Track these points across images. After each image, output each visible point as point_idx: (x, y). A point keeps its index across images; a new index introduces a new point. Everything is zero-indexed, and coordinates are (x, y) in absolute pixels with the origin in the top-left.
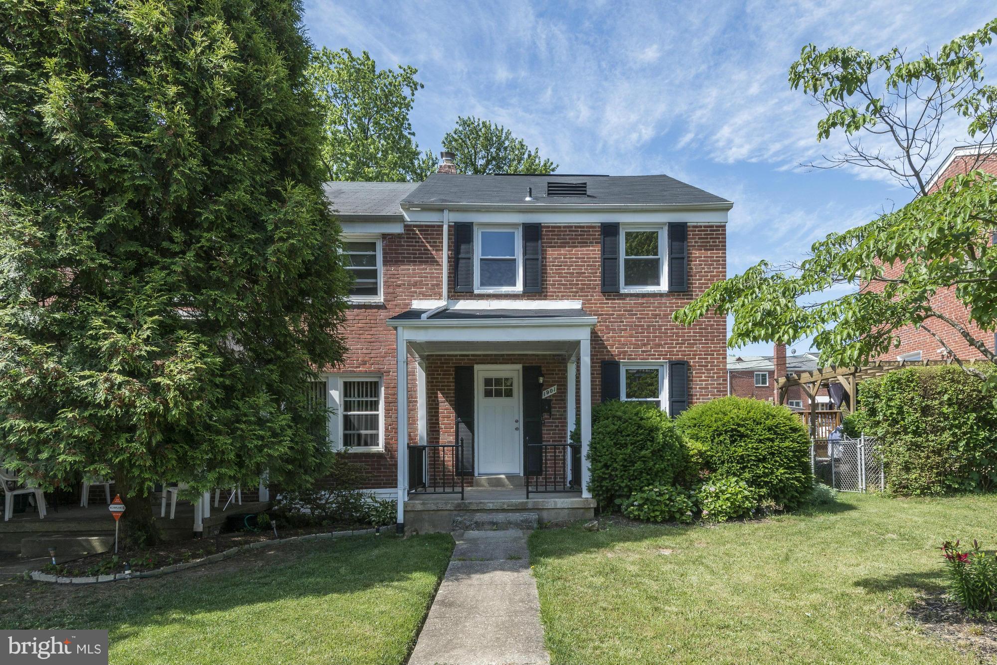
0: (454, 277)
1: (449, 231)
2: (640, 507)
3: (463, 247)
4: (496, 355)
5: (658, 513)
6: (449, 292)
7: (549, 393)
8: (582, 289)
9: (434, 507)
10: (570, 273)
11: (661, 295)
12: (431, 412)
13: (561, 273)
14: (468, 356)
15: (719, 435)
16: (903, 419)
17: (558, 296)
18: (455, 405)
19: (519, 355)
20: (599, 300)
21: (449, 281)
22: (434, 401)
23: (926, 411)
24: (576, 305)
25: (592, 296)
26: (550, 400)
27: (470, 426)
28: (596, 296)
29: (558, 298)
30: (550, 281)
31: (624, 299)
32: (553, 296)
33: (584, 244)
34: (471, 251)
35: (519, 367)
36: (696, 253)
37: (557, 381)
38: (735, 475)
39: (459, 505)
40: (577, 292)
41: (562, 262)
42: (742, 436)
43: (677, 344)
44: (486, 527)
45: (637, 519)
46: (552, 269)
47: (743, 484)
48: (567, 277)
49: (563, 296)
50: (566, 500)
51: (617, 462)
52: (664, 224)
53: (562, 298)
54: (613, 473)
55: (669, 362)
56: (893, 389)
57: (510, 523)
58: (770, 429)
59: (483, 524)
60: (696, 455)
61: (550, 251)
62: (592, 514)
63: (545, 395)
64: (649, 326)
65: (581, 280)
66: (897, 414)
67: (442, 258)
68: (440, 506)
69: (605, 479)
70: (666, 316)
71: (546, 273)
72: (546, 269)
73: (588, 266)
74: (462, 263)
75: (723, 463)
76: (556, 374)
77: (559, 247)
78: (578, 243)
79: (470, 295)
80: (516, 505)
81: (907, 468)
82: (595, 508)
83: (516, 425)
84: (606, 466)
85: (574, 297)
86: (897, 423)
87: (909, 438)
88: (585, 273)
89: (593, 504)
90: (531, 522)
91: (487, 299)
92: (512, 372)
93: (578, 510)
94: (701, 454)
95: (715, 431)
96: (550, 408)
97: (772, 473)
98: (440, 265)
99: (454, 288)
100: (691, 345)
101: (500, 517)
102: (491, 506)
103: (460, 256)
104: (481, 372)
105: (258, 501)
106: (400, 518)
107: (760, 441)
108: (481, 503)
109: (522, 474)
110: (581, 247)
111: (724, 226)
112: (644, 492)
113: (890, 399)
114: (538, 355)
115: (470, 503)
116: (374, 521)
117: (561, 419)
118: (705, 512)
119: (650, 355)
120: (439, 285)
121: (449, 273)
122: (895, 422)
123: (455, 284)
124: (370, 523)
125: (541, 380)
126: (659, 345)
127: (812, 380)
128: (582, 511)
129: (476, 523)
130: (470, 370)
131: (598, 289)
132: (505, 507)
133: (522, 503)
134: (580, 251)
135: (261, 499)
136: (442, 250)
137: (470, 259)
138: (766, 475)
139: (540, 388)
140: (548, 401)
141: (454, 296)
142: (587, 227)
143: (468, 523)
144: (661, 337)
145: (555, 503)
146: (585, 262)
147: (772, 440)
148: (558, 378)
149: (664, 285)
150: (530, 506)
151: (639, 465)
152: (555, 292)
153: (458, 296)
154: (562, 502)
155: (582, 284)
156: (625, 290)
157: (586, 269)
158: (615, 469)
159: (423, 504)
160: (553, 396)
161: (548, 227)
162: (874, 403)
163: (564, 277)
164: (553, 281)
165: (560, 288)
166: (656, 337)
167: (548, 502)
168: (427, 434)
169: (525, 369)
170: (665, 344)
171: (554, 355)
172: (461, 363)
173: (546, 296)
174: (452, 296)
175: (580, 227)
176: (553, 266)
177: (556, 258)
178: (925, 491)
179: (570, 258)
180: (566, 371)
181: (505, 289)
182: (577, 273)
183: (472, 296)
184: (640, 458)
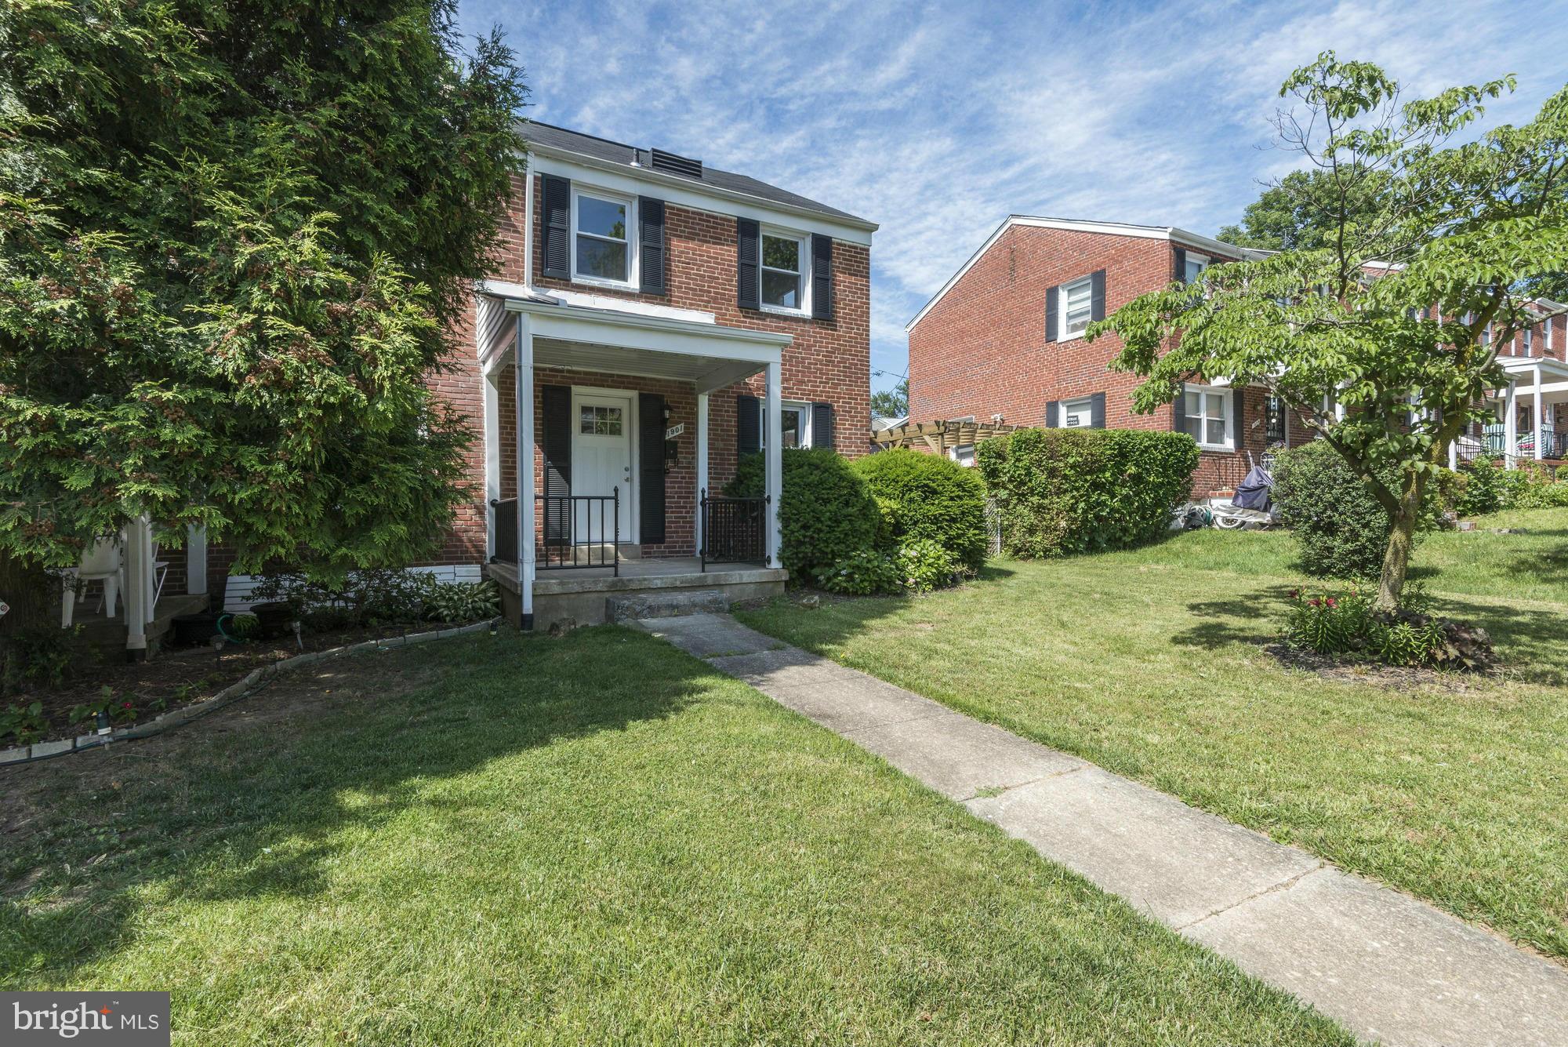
0: (542, 254)
1: (535, 184)
2: (850, 577)
3: (555, 213)
4: (602, 374)
5: (866, 584)
6: (534, 274)
7: (674, 432)
8: (715, 299)
9: (577, 588)
10: (701, 276)
11: (804, 321)
12: (506, 451)
13: (690, 274)
14: (562, 371)
15: (911, 490)
16: (1030, 481)
17: (685, 303)
18: (543, 441)
19: (634, 377)
20: (735, 316)
21: (534, 258)
22: (510, 434)
23: (1052, 473)
24: (707, 318)
25: (727, 310)
26: (676, 443)
27: (566, 474)
28: (732, 310)
29: (684, 306)
30: (676, 281)
31: (764, 320)
32: (678, 302)
33: (717, 240)
34: (565, 221)
35: (634, 394)
36: (840, 277)
37: (684, 418)
38: (929, 537)
39: (614, 584)
40: (709, 302)
41: (691, 259)
42: (934, 492)
43: (821, 382)
44: (664, 612)
45: (845, 592)
46: (677, 266)
47: (938, 547)
48: (696, 280)
49: (691, 304)
50: (754, 572)
51: (822, 522)
52: (807, 234)
53: (691, 306)
54: (816, 536)
55: (813, 404)
56: (1020, 450)
57: (694, 605)
58: (959, 485)
59: (659, 608)
60: (888, 514)
61: (675, 242)
62: (781, 589)
63: (670, 435)
64: (790, 357)
65: (714, 287)
66: (1026, 475)
67: (524, 222)
68: (587, 586)
69: (803, 543)
70: (809, 347)
71: (670, 270)
72: (670, 265)
73: (722, 269)
74: (553, 234)
75: (915, 523)
76: (683, 408)
77: (686, 237)
78: (711, 237)
79: (566, 284)
80: (692, 581)
81: (1032, 531)
82: (786, 582)
83: (628, 474)
84: (805, 527)
85: (705, 307)
86: (1025, 484)
87: (1035, 499)
88: (718, 278)
89: (785, 576)
90: (721, 602)
91: (590, 294)
92: (623, 400)
93: (766, 585)
94: (893, 513)
95: (905, 485)
96: (676, 453)
97: (963, 535)
98: (519, 232)
99: (542, 270)
100: (835, 386)
101: (681, 598)
102: (659, 584)
103: (551, 225)
104: (582, 396)
105: (186, 593)
106: (528, 607)
107: (952, 499)
108: (645, 579)
109: (637, 541)
110: (714, 243)
111: (868, 250)
112: (850, 558)
113: (1018, 460)
114: (659, 381)
115: (629, 580)
116: (447, 615)
117: (689, 468)
118: (911, 580)
119: (792, 393)
120: (518, 261)
121: (534, 247)
122: (1023, 483)
123: (542, 265)
124: (438, 620)
125: (667, 414)
126: (802, 382)
127: (892, 439)
128: (770, 585)
129: (649, 607)
130: (566, 393)
131: (734, 302)
132: (678, 584)
133: (700, 578)
134: (713, 250)
135: (192, 589)
136: (524, 211)
137: (564, 231)
138: (959, 536)
139: (664, 424)
140: (673, 444)
141: (541, 281)
142: (721, 219)
143: (638, 608)
144: (803, 372)
145: (741, 576)
146: (719, 264)
147: (960, 498)
148: (686, 413)
149: (806, 309)
150: (710, 581)
151: (845, 525)
152: (681, 298)
153: (547, 282)
154: (748, 575)
155: (715, 293)
156: (765, 308)
157: (720, 274)
158: (820, 531)
159: (561, 584)
160: (679, 436)
161: (673, 208)
162: (995, 464)
163: (693, 279)
164: (679, 282)
165: (688, 293)
166: (799, 371)
167: (731, 576)
168: (501, 484)
169: (643, 399)
170: (809, 381)
171: (680, 382)
172: (551, 381)
173: (670, 301)
174: (538, 281)
175: (713, 217)
176: (679, 261)
177: (682, 252)
178: (1047, 554)
179: (700, 255)
180: (697, 405)
181: (613, 283)
182: (709, 277)
183: (567, 285)
184: (845, 516)
